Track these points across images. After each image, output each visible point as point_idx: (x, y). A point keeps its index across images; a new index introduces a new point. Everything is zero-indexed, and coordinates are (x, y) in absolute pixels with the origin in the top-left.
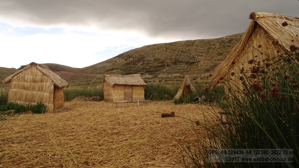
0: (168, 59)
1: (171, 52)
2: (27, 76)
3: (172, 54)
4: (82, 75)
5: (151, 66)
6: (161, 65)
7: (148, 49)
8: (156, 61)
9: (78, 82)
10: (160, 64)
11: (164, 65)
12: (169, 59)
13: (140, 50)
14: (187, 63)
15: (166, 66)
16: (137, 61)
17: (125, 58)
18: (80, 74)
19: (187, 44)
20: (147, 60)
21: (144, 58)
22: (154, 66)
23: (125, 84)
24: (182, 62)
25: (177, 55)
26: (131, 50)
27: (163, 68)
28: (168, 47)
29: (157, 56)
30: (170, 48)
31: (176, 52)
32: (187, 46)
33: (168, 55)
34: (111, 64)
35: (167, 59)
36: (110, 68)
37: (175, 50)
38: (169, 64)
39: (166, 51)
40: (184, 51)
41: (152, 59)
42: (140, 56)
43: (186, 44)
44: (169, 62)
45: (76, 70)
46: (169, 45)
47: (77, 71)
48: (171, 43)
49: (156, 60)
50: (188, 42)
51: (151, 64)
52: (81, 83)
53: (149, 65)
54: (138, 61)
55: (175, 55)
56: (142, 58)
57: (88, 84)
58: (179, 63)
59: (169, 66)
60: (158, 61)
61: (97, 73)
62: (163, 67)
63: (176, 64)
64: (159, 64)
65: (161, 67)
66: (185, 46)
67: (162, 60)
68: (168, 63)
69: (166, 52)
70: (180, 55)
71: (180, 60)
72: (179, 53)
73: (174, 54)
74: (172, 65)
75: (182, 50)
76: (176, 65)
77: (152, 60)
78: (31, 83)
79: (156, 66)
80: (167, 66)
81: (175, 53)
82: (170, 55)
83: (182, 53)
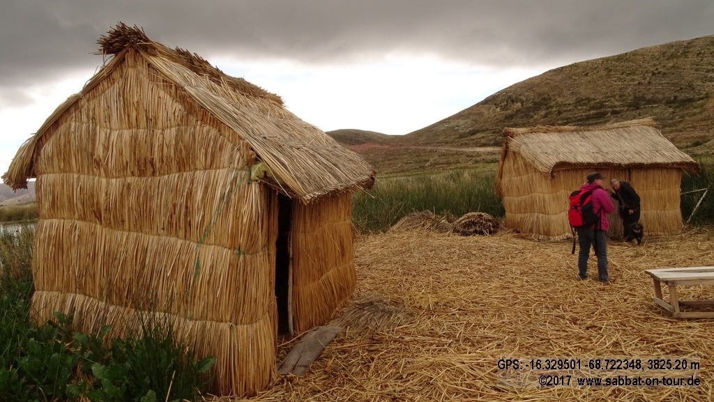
0: (614, 96)
1: (621, 79)
2: (103, 135)
3: (626, 83)
4: (407, 150)
5: (569, 118)
6: (596, 114)
7: (559, 77)
8: (580, 106)
9: (399, 165)
10: (592, 112)
11: (605, 114)
12: (617, 97)
13: (538, 81)
14: (669, 103)
15: (609, 114)
16: (531, 109)
17: (502, 104)
18: (402, 147)
19: (668, 54)
20: (557, 103)
21: (550, 99)
22: (575, 118)
23: (600, 160)
24: (655, 102)
25: (639, 83)
26: (514, 85)
27: (600, 121)
28: (612, 68)
29: (584, 92)
30: (618, 68)
31: (636, 77)
32: (667, 59)
33: (614, 86)
34: (469, 121)
35: (612, 96)
36: (468, 131)
37: (633, 73)
38: (618, 109)
39: (608, 76)
40: (659, 73)
41: (572, 100)
42: (540, 95)
43: (664, 53)
44: (617, 103)
45: (395, 139)
46: (614, 62)
47: (397, 140)
48: (619, 56)
49: (580, 102)
50: (672, 46)
51: (569, 113)
52: (406, 167)
53: (564, 115)
54: (534, 108)
55: (635, 85)
56: (544, 99)
57: (421, 167)
58: (646, 104)
59: (619, 115)
60: (585, 104)
61: (438, 143)
62: (601, 117)
63: (638, 108)
64: (589, 110)
65: (597, 118)
66: (662, 58)
67: (598, 101)
68: (615, 107)
69: (609, 80)
70: (649, 83)
71: (649, 97)
72: (645, 79)
73: (631, 83)
74: (627, 110)
75: (653, 69)
76: (638, 111)
77: (571, 102)
78: (129, 180)
79: (581, 116)
80: (612, 114)
81: (633, 80)
82: (619, 85)
83: (654, 77)
